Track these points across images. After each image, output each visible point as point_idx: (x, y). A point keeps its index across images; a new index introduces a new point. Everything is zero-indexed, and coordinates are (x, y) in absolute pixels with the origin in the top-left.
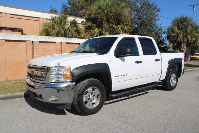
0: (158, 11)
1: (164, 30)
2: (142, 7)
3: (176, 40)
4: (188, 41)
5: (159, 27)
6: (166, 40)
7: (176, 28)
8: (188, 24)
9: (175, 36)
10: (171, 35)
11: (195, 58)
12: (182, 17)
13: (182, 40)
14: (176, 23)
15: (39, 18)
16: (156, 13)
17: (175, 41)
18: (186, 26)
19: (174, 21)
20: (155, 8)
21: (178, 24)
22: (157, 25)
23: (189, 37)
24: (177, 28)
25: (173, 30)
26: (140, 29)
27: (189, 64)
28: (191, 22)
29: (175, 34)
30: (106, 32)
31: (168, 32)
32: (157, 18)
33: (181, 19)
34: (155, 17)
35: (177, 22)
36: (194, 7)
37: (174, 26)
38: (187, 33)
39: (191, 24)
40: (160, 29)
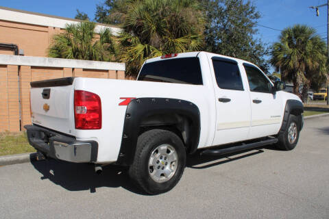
0: (257, 16)
1: (266, 49)
2: (229, 10)
3: (286, 66)
4: (307, 68)
5: (258, 43)
6: (270, 65)
7: (286, 45)
8: (307, 38)
9: (285, 58)
10: (279, 57)
11: (320, 96)
12: (297, 27)
13: (297, 66)
14: (287, 36)
15: (47, 27)
16: (254, 21)
17: (284, 68)
18: (303, 43)
19: (284, 33)
20: (252, 12)
21: (290, 38)
22: (253, 40)
23: (309, 61)
24: (289, 45)
25: (281, 49)
26: (224, 46)
27: (309, 106)
28: (312, 36)
29: (286, 56)
30: (156, 50)
31: (273, 52)
32: (254, 28)
33: (295, 31)
34: (251, 26)
35: (289, 35)
36: (317, 9)
37: (283, 42)
38: (305, 54)
39: (312, 39)
40: (259, 47)
